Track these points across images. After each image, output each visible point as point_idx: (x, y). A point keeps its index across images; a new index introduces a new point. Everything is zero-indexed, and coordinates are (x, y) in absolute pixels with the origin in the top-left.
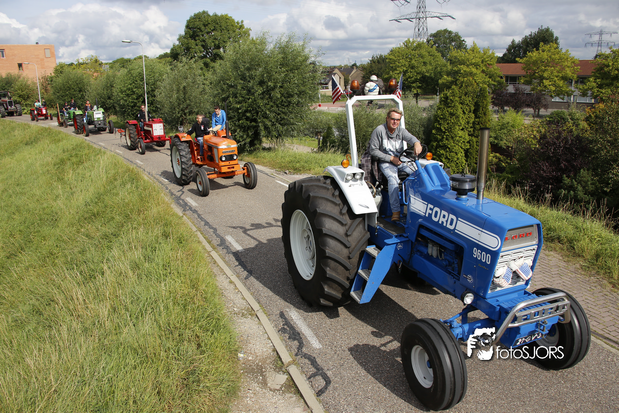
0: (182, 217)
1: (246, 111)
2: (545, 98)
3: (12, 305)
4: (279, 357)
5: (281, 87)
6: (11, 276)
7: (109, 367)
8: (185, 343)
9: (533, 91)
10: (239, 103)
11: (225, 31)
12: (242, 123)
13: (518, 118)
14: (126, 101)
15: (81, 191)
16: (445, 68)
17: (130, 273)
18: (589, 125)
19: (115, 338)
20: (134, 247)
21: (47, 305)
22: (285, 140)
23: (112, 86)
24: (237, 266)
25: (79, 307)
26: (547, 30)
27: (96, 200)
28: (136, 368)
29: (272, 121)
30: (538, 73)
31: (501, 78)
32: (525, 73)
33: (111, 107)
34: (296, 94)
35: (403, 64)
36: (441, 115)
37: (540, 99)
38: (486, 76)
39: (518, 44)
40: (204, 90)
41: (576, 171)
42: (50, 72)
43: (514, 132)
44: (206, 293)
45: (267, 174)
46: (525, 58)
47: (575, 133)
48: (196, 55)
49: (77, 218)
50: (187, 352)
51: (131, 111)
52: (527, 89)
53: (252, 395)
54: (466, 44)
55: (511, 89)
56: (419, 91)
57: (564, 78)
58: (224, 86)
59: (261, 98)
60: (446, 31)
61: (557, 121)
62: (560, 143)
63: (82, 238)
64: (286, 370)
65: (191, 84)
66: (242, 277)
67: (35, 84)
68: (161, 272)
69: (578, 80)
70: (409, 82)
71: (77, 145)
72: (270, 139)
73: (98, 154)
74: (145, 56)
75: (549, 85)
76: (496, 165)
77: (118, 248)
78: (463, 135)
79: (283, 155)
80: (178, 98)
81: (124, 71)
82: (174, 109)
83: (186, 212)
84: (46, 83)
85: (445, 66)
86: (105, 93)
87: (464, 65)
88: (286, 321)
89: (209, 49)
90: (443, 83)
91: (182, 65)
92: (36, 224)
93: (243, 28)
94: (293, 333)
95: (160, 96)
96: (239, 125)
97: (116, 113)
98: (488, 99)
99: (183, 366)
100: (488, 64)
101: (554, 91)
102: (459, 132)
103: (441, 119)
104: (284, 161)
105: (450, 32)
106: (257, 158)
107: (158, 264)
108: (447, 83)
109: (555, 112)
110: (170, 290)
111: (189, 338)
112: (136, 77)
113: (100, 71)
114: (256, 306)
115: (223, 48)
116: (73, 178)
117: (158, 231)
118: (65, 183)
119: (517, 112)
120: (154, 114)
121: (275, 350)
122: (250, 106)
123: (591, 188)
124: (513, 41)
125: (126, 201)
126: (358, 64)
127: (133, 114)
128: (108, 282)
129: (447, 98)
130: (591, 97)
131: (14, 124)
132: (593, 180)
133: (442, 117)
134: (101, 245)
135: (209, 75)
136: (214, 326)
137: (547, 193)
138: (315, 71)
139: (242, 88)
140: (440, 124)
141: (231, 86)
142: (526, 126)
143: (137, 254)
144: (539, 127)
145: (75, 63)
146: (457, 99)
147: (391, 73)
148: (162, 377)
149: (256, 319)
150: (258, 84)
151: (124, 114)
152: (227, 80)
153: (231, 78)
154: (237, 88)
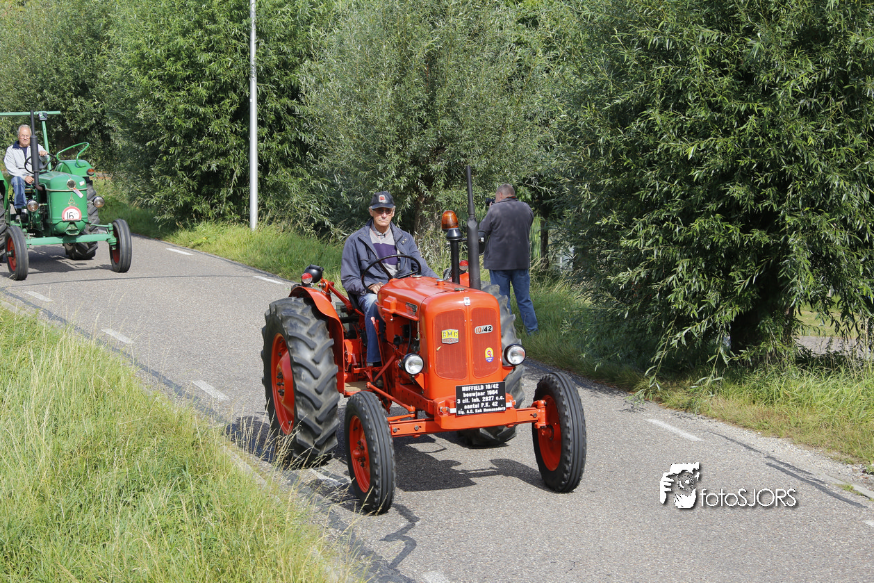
1: (726, 176)
10: (697, 132)
12: (703, 232)
14: (160, 105)
23: (96, 36)
33: (86, 132)
40: (523, 69)
45: (820, 485)
51: (184, 151)
58: (625, 53)
59: (804, 112)
65: (463, 42)
72: (836, 314)
80: (400, 105)
82: (382, 153)
96: (688, 242)
106: (770, 401)
120: (283, 175)
122: (748, 146)
127: (188, 170)
139: (713, 62)
141: (662, 54)
150: (794, 45)
151: (148, 167)
152: (640, 25)
153: (659, 15)
154: (685, 63)
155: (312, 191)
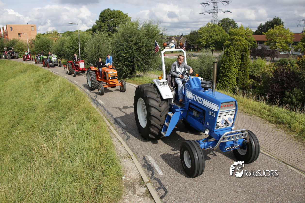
0: (96, 109)
1: (128, 58)
2: (276, 52)
3: (13, 151)
4: (142, 179)
5: (146, 46)
6: (13, 137)
7: (59, 182)
8: (96, 171)
9: (271, 48)
10: (125, 53)
11: (119, 18)
12: (126, 63)
13: (263, 62)
14: (70, 52)
15: (47, 96)
16: (227, 37)
17: (70, 136)
18: (299, 66)
19: (61, 168)
20: (72, 124)
21: (29, 151)
22: (147, 72)
23: (63, 45)
24: (123, 133)
25: (45, 152)
26: (278, 18)
27: (54, 100)
28: (71, 183)
29: (141, 63)
30: (273, 40)
31: (255, 42)
32: (267, 40)
33: (62, 55)
34: (153, 49)
35: (206, 35)
36: (225, 60)
37: (274, 52)
38: (247, 41)
39: (263, 25)
40: (108, 47)
41: (292, 88)
42: (34, 38)
43: (261, 69)
44: (107, 147)
46: (267, 33)
47: (292, 70)
48: (104, 30)
49: (45, 109)
50: (97, 176)
52: (268, 48)
53: (128, 198)
54: (237, 25)
55: (259, 47)
56: (214, 48)
57: (286, 42)
58: (117, 45)
59: (136, 51)
60: (227, 19)
61: (282, 63)
62: (284, 75)
63: (47, 119)
64: (146, 185)
65: (102, 44)
66: (125, 139)
67: (26, 43)
68: (85, 136)
69: (293, 44)
70: (209, 44)
71: (46, 73)
72: (140, 71)
73: (56, 78)
74: (80, 30)
75: (279, 46)
76: (252, 85)
77: (64, 124)
78: (235, 70)
79: (146, 79)
80: (95, 51)
81: (69, 37)
82: (93, 56)
83: (98, 107)
84: (31, 43)
85: (227, 36)
86: (60, 48)
87: (236, 35)
88: (146, 161)
89: (110, 27)
90: (226, 44)
91: (97, 35)
92: (25, 111)
93: (128, 17)
94: (149, 167)
95: (87, 49)
96: (125, 64)
97: (65, 58)
98: (248, 53)
99: (95, 182)
100: (248, 35)
101: (281, 49)
102: (233, 69)
103: (224, 62)
104: (146, 82)
105: (229, 20)
106: (133, 80)
107: (83, 132)
108: (227, 44)
109: (281, 59)
110: (89, 145)
111: (98, 169)
112: (75, 41)
113: (58, 37)
114: (131, 153)
115: (118, 27)
116: (44, 89)
117: (84, 116)
118: (39, 92)
119: (263, 59)
121: (140, 175)
122: (130, 55)
123: (299, 97)
124: (261, 24)
125: (69, 101)
126: (184, 35)
128: (59, 140)
129: (227, 52)
130: (300, 52)
131: (16, 63)
132: (300, 93)
133: (225, 61)
134: (56, 122)
135: (110, 39)
136: (110, 163)
137: (277, 99)
138: (162, 38)
139: (126, 46)
140: (224, 65)
141: (121, 45)
142: (267, 66)
143: (74, 127)
144: (273, 67)
145: (46, 33)
146: (232, 52)
147: (200, 39)
148: (84, 188)
149: (131, 160)
150: (134, 44)
151: (69, 58)
152: (119, 42)
153: (121, 41)
154: (124, 46)
155: (86, 60)
